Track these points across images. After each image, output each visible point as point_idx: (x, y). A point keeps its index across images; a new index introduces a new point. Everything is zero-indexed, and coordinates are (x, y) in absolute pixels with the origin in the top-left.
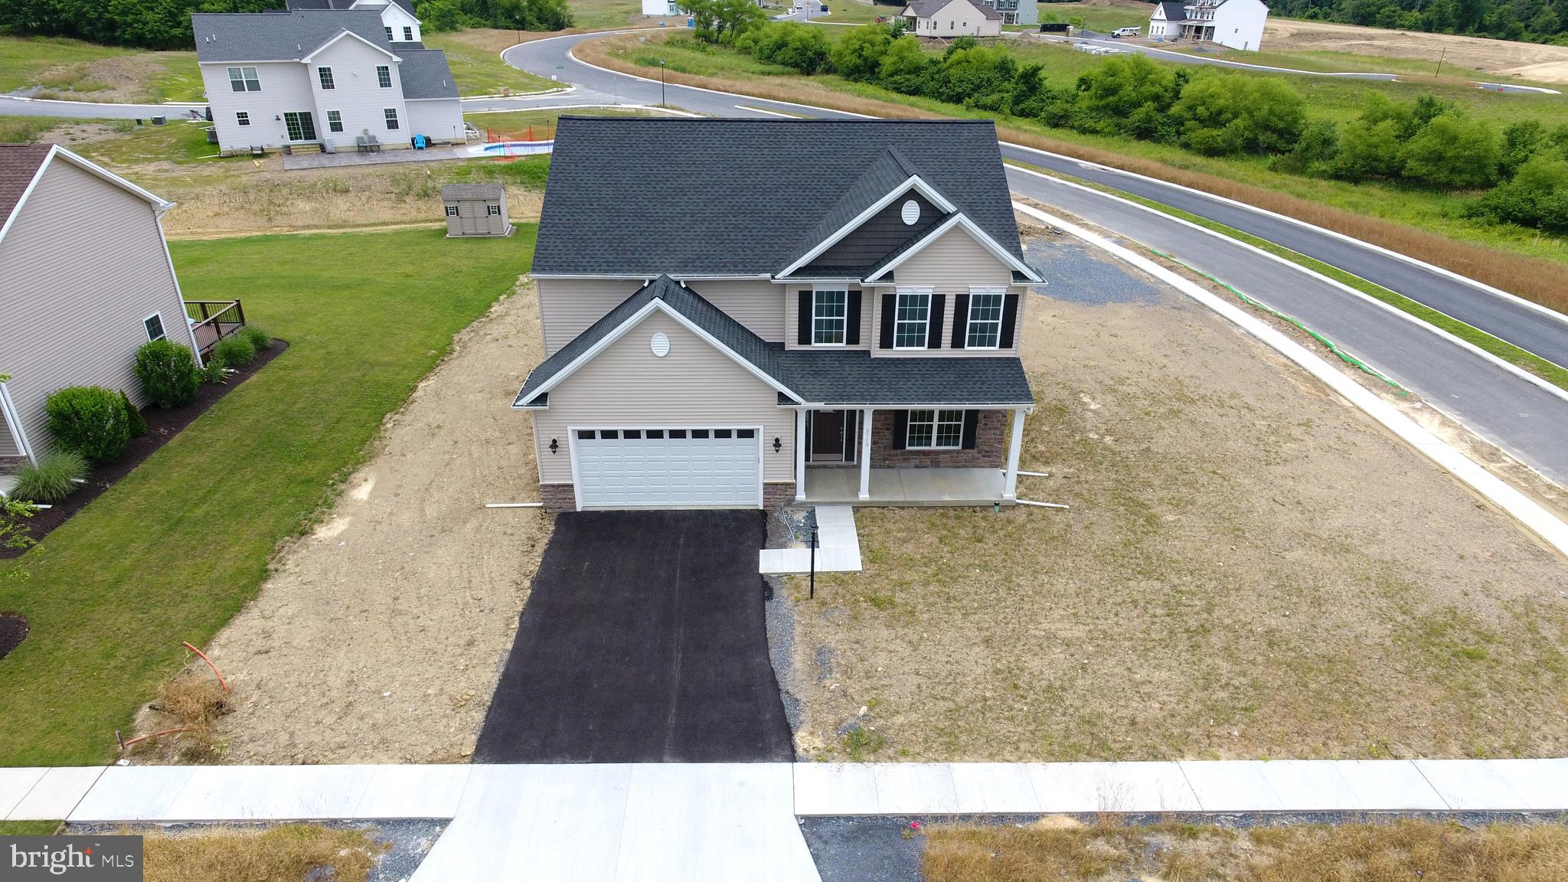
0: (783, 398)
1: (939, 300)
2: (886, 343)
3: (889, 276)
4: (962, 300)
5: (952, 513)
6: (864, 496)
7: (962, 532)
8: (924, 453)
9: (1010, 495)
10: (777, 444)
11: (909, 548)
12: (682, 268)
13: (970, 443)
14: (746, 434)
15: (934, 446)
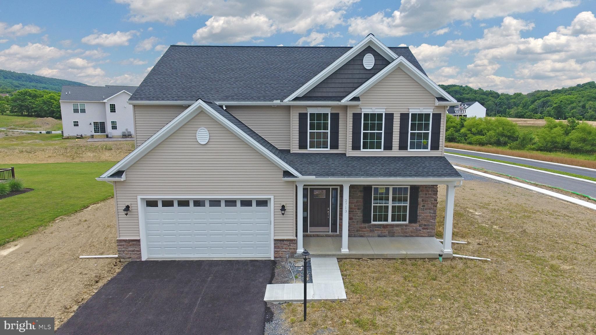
0: (287, 174)
1: (390, 117)
2: (356, 147)
3: (356, 99)
4: (404, 117)
5: (408, 262)
6: (345, 250)
7: (420, 274)
8: (385, 226)
9: (448, 250)
10: (283, 208)
11: (382, 284)
12: (225, 99)
13: (414, 219)
14: (262, 203)
15: (390, 222)
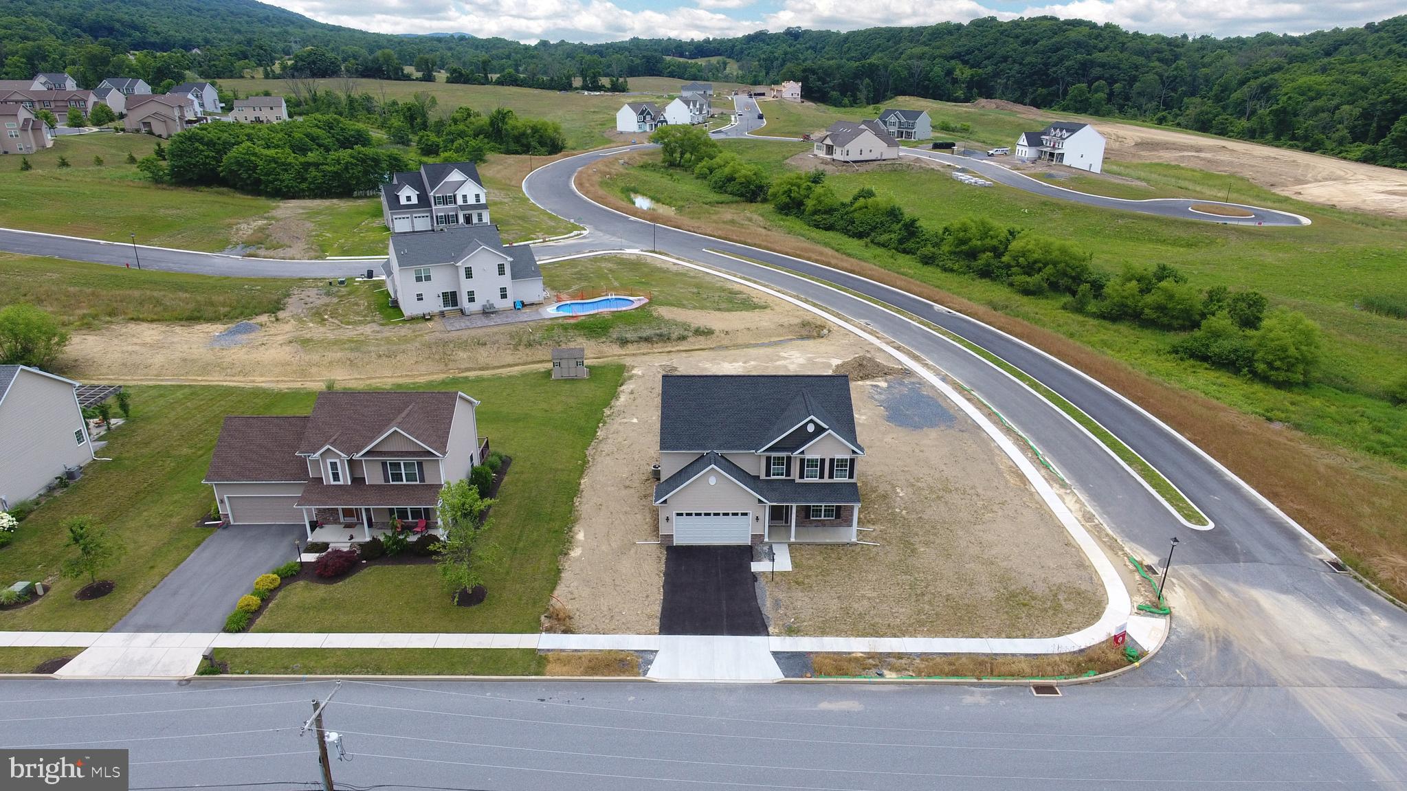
0: (760, 501)
1: (823, 461)
2: (802, 476)
3: (802, 452)
4: (832, 461)
5: (829, 547)
6: (793, 540)
7: (833, 556)
8: (818, 520)
9: (854, 540)
10: (757, 518)
11: (811, 562)
12: (719, 448)
13: (838, 516)
14: (745, 514)
15: (823, 518)
